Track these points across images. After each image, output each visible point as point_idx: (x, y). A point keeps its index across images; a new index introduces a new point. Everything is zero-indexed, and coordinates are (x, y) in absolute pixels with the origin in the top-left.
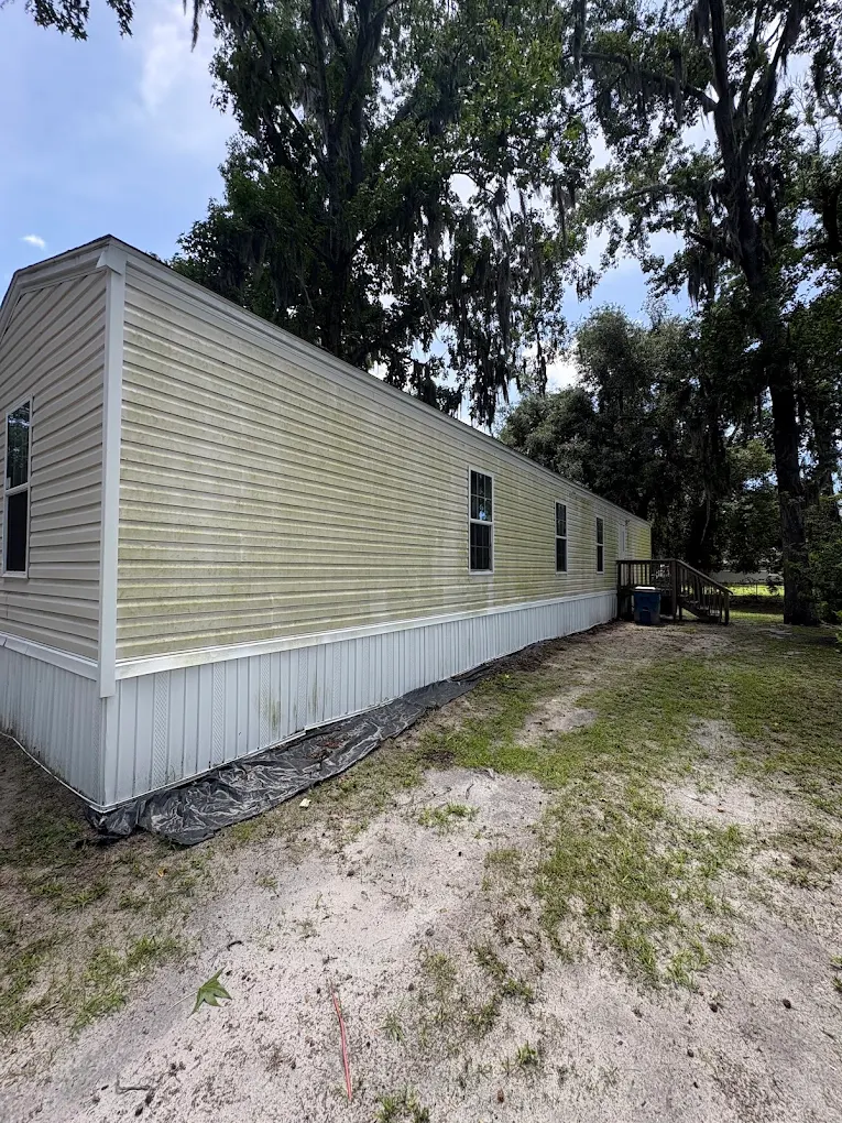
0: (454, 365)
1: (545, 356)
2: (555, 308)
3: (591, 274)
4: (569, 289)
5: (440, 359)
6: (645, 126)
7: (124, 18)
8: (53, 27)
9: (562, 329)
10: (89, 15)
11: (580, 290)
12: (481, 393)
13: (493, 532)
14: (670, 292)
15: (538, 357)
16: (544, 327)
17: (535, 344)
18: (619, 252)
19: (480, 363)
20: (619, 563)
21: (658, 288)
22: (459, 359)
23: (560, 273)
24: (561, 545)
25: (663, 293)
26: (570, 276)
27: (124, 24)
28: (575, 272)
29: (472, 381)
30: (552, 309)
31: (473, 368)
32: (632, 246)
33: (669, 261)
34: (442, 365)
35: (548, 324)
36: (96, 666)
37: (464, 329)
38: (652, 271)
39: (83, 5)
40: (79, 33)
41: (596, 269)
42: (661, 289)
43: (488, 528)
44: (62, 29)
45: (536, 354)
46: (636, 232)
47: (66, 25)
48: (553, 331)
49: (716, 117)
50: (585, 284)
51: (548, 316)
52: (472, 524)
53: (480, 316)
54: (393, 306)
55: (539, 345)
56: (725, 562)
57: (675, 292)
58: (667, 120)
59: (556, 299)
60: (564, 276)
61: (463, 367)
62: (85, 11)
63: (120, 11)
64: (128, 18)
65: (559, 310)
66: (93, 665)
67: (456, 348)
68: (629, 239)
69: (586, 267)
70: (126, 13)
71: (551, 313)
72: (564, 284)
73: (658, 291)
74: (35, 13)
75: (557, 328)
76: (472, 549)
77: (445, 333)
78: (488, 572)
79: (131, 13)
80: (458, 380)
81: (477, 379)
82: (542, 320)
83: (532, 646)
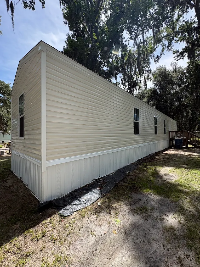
0: (122, 83)
1: (146, 79)
2: (149, 66)
3: (158, 57)
4: (152, 61)
5: (119, 82)
6: (173, 15)
7: (43, 4)
8: (28, 8)
9: (150, 72)
10: (35, 4)
11: (155, 61)
12: (130, 90)
13: (140, 124)
14: (181, 59)
15: (144, 80)
16: (145, 72)
17: (143, 76)
18: (165, 51)
19: (129, 82)
20: (170, 132)
21: (177, 58)
22: (124, 82)
23: (149, 58)
24: (156, 127)
25: (179, 59)
26: (152, 58)
27: (43, 6)
28: (154, 56)
29: (127, 87)
30: (147, 67)
31: (127, 84)
32: (169, 48)
33: (181, 50)
34: (119, 84)
35: (147, 71)
36: (41, 163)
37: (125, 74)
38: (176, 54)
39: (34, 2)
40: (34, 9)
41: (159, 55)
42: (179, 58)
43: (138, 123)
44: (29, 8)
45: (144, 79)
46: (170, 45)
47: (30, 7)
48: (148, 73)
49: (195, 9)
50: (157, 60)
51: (146, 69)
52: (134, 122)
53: (129, 70)
54: (107, 69)
55: (144, 77)
56: (196, 131)
57: (183, 59)
58: (180, 13)
59: (149, 65)
60: (151, 58)
61: (125, 84)
62: (34, 3)
63: (42, 2)
64: (44, 4)
65: (149, 67)
66: (40, 162)
67: (123, 79)
68: (168, 47)
69: (157, 55)
70: (43, 3)
71: (147, 68)
72: (151, 60)
73: (178, 59)
74: (24, 5)
75: (149, 72)
76: (135, 129)
77: (120, 75)
78: (138, 135)
79: (45, 3)
80: (123, 87)
81: (129, 87)
82: (145, 70)
83: (150, 155)
